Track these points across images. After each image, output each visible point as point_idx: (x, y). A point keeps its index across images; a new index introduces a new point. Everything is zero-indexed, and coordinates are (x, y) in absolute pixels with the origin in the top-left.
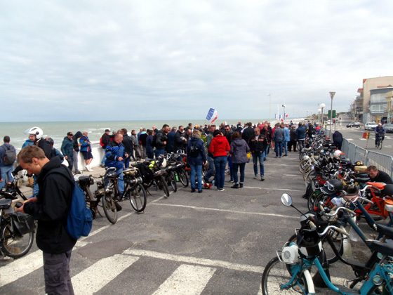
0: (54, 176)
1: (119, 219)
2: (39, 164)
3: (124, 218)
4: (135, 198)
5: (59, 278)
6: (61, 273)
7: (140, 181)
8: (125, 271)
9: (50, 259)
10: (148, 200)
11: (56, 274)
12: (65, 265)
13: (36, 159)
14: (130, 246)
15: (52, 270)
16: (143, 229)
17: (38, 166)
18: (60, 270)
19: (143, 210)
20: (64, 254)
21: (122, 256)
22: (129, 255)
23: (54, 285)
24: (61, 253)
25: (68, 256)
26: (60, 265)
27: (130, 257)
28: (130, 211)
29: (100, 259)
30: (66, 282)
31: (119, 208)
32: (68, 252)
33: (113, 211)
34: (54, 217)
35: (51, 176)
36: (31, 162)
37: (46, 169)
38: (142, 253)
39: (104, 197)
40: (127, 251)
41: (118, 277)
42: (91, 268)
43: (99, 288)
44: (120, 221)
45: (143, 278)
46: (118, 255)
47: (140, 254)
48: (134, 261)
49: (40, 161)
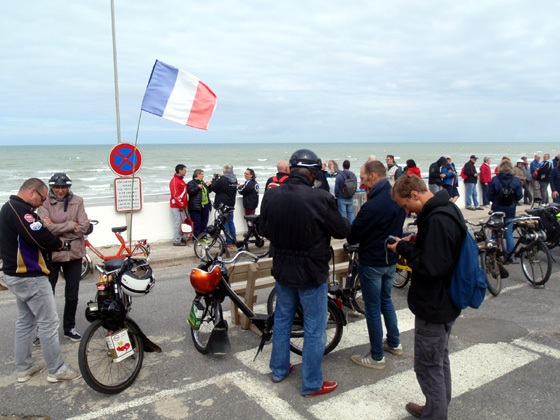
0: (440, 217)
1: (503, 291)
2: (419, 199)
3: (511, 291)
4: (531, 263)
5: (433, 356)
6: (436, 350)
7: (542, 238)
8: (517, 370)
9: (425, 329)
10: (553, 269)
11: (429, 349)
12: (443, 341)
13: (416, 193)
14: (523, 334)
15: (425, 344)
16: (544, 313)
17: (419, 202)
18: (435, 346)
19: (543, 282)
20: (443, 326)
21: (510, 347)
22: (522, 348)
23: (426, 364)
24: (438, 323)
25: (448, 329)
26: (436, 339)
27: (523, 351)
28: (521, 281)
29: (477, 343)
30: (442, 364)
31: (504, 274)
32: (448, 324)
33: (495, 277)
34: (433, 272)
35: (436, 216)
36: (408, 196)
37: (429, 207)
38: (545, 349)
39: (484, 255)
40: (517, 341)
41: (506, 376)
42: (465, 352)
43: (477, 385)
44: (504, 294)
45: (550, 389)
46: (505, 344)
47: (542, 351)
48: (532, 359)
49: (421, 195)
